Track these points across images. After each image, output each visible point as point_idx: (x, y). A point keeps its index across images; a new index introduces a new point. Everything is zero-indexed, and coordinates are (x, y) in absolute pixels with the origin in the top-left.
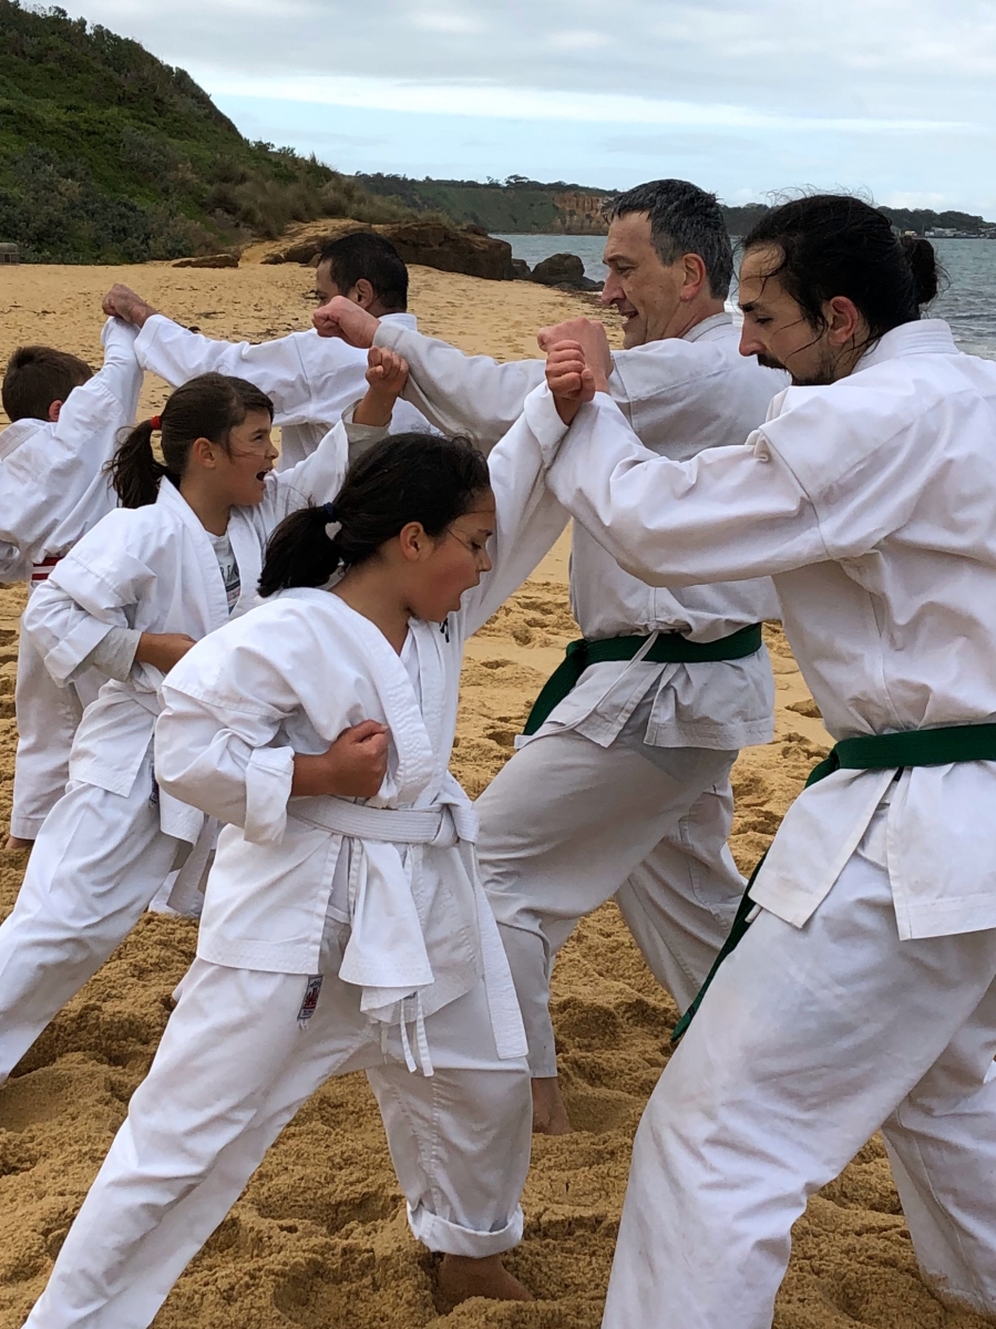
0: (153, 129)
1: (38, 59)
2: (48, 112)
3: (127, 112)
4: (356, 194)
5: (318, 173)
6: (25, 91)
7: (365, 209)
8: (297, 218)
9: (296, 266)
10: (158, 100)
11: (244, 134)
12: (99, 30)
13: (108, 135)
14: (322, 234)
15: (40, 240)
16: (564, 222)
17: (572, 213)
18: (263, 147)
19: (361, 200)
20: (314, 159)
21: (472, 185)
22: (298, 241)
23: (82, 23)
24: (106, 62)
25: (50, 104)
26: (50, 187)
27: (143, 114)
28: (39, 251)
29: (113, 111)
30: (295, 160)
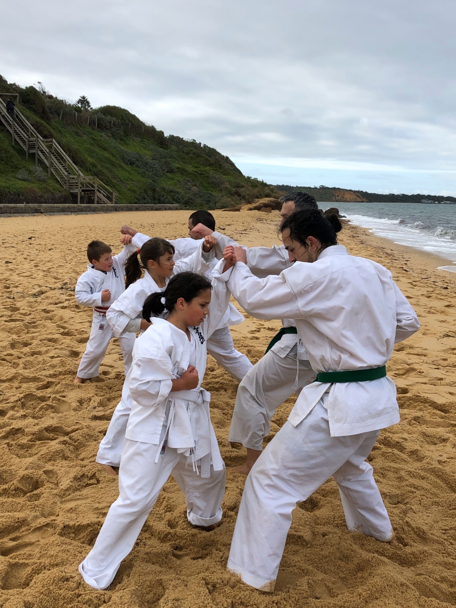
0: (218, 173)
1: (188, 154)
2: (190, 168)
3: (212, 168)
4: (274, 191)
5: (263, 185)
6: (184, 162)
7: (277, 195)
8: (258, 198)
9: (256, 211)
10: (220, 165)
11: (244, 174)
12: (205, 146)
13: (206, 175)
14: (264, 202)
15: (186, 203)
16: (335, 198)
17: (338, 196)
18: (249, 178)
19: (276, 193)
20: (263, 181)
21: (310, 188)
22: (257, 204)
23: (200, 144)
24: (206, 154)
25: (190, 166)
26: (189, 189)
27: (215, 169)
28: (186, 206)
29: (208, 168)
30: (257, 181)
